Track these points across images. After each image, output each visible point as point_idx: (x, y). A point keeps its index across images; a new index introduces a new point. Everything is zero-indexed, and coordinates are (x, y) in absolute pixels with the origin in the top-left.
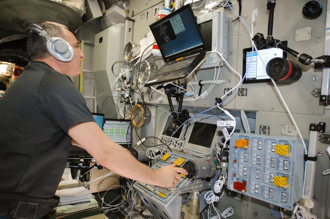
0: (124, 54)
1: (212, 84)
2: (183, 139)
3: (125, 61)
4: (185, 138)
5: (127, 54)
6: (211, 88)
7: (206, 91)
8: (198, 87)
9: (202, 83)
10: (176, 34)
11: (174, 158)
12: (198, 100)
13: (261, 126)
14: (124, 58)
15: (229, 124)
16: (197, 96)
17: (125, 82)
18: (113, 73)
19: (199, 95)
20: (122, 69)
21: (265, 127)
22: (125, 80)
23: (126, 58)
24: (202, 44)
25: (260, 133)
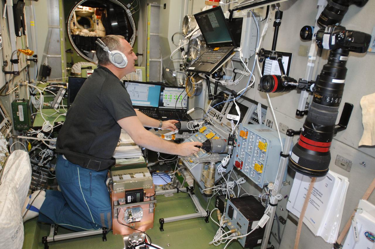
0: (183, 27)
1: (242, 75)
2: (224, 114)
3: (183, 33)
4: (225, 113)
5: (185, 27)
6: (242, 77)
7: (238, 79)
8: (233, 74)
9: (236, 71)
10: (213, 27)
11: (209, 131)
12: (233, 85)
13: (268, 120)
14: (183, 30)
15: (235, 118)
16: (232, 81)
17: (183, 53)
18: (173, 43)
19: (234, 81)
20: (180, 40)
21: (270, 121)
22: (183, 51)
23: (184, 31)
24: (232, 41)
25: (267, 125)
